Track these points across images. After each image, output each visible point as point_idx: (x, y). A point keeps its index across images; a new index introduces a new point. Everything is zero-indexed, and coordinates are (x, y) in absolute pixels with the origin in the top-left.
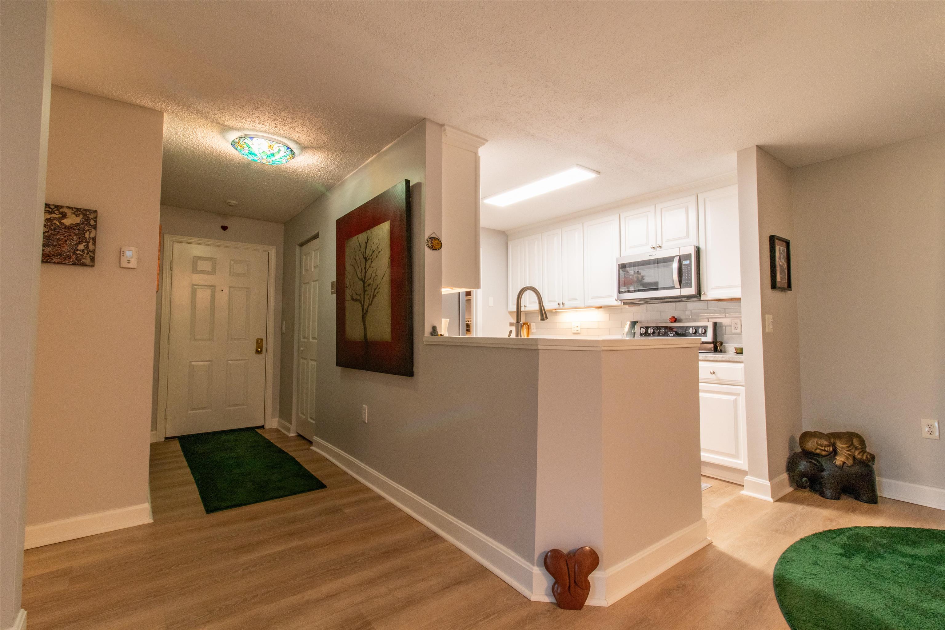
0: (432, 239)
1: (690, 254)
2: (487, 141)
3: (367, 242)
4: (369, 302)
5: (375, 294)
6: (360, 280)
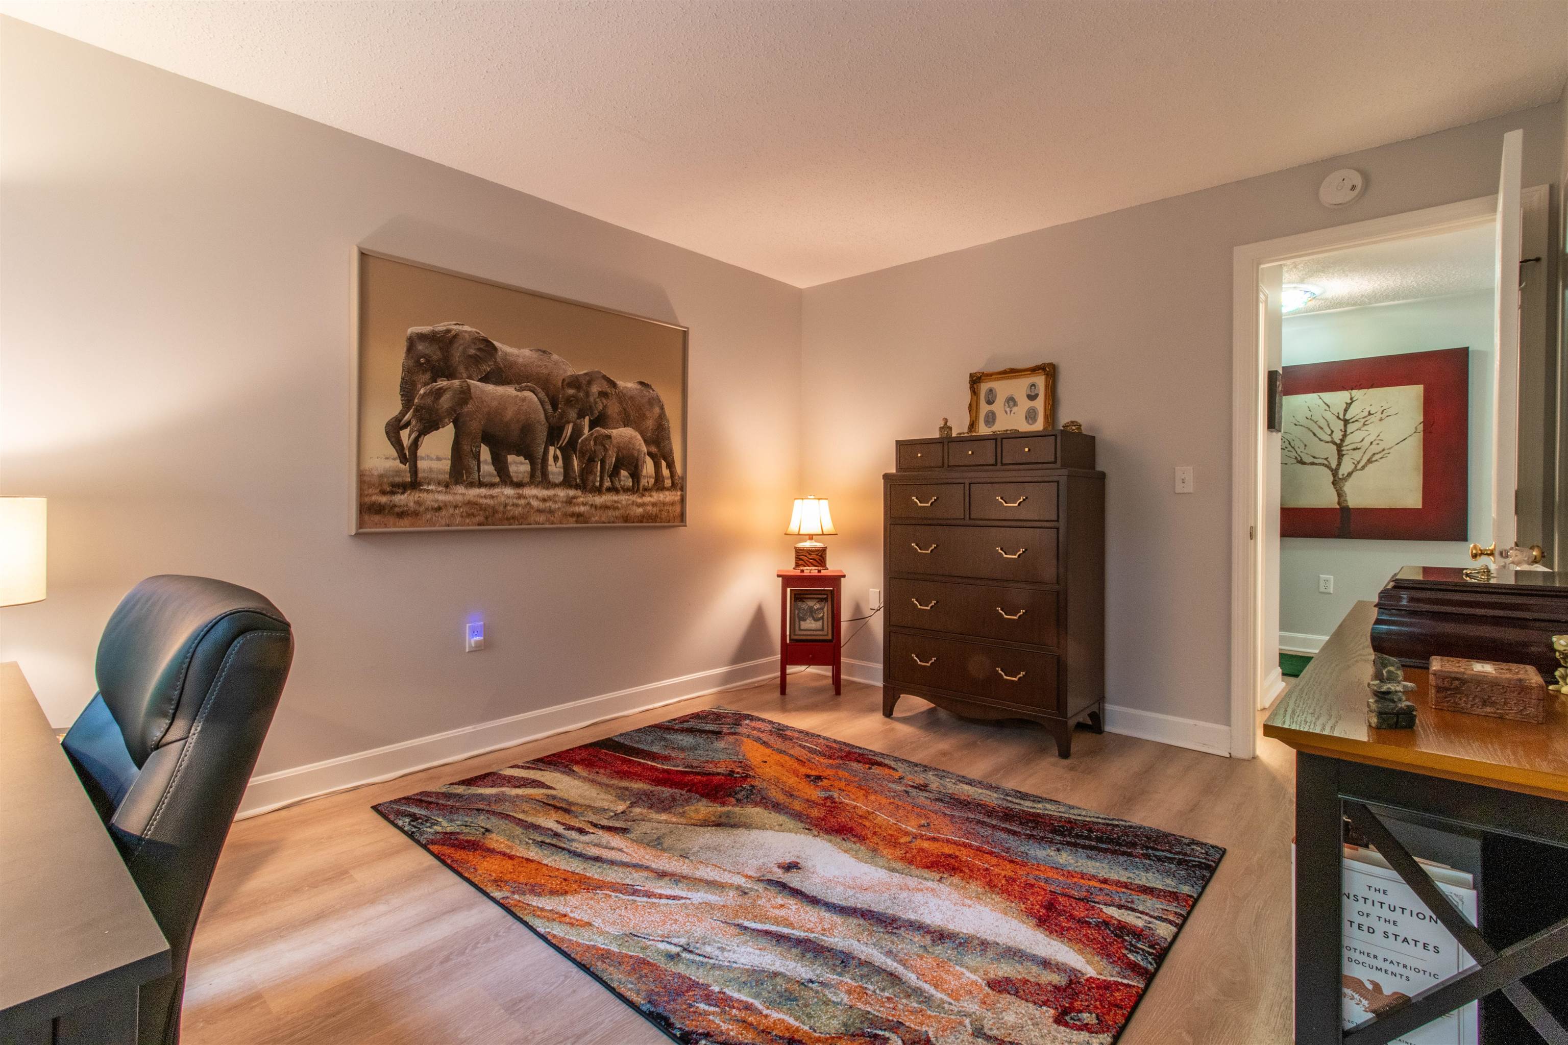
3: (1351, 403)
4: (1356, 467)
5: (1374, 459)
6: (1328, 442)
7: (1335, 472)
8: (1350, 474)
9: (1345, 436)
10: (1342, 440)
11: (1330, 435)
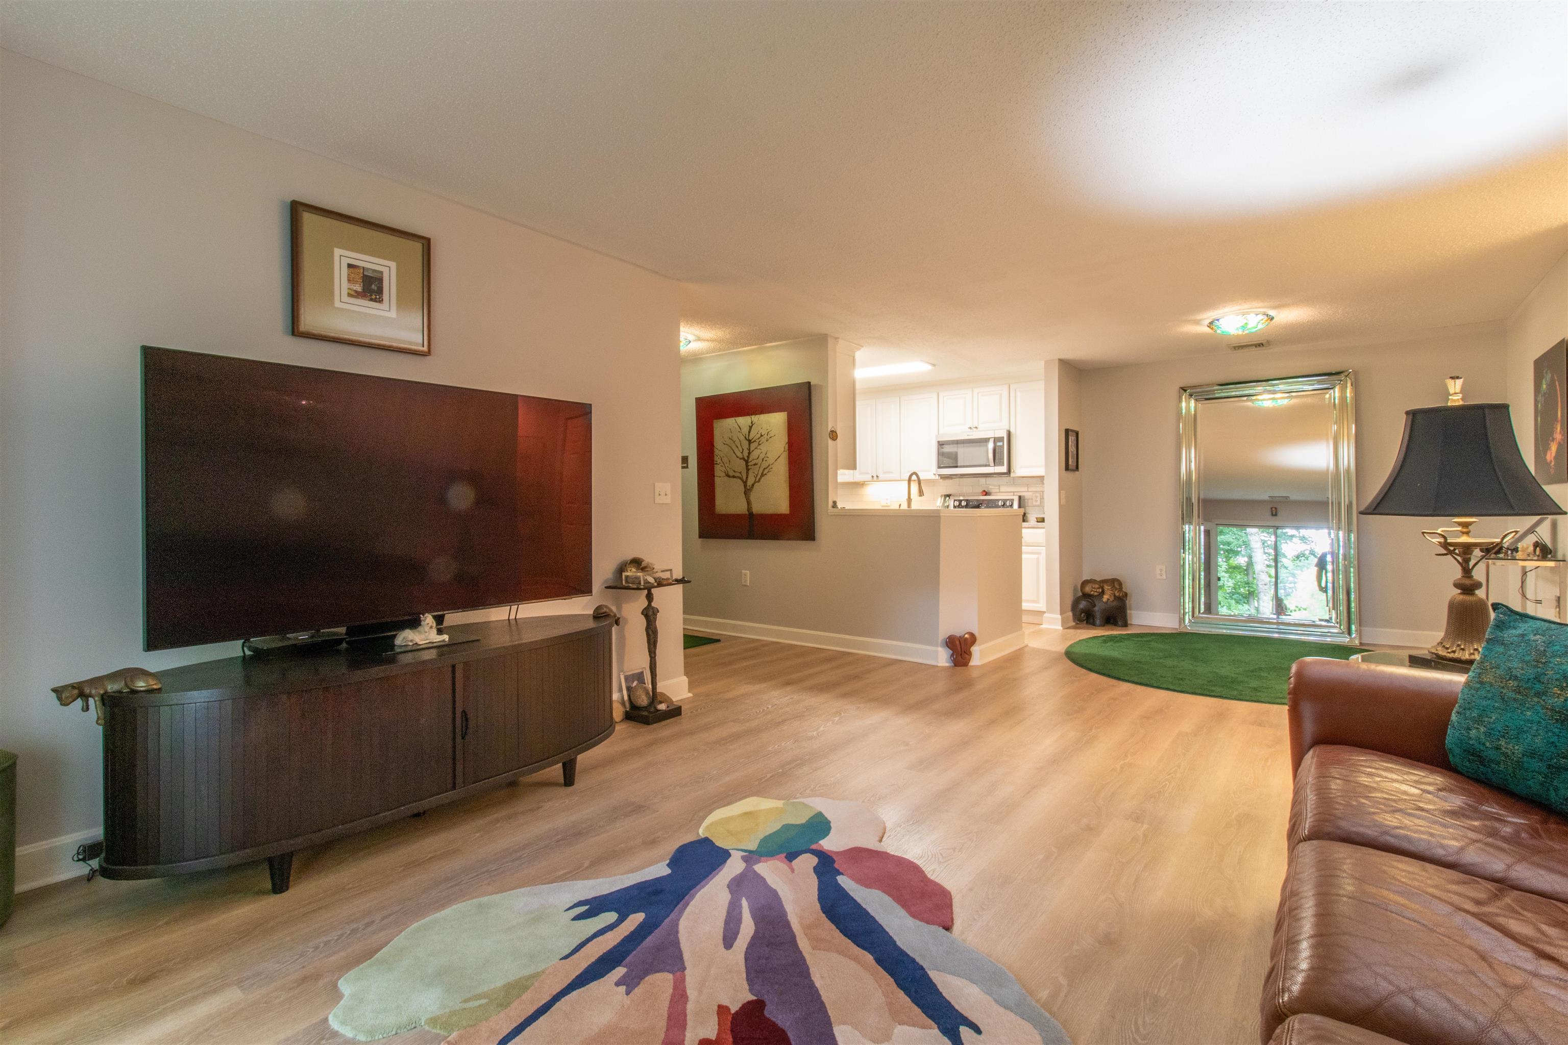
0: (832, 431)
1: (1003, 437)
2: (862, 346)
3: (752, 426)
4: (756, 479)
5: (764, 473)
6: (740, 459)
7: (745, 483)
8: (753, 485)
9: (749, 453)
10: (748, 457)
11: (742, 453)
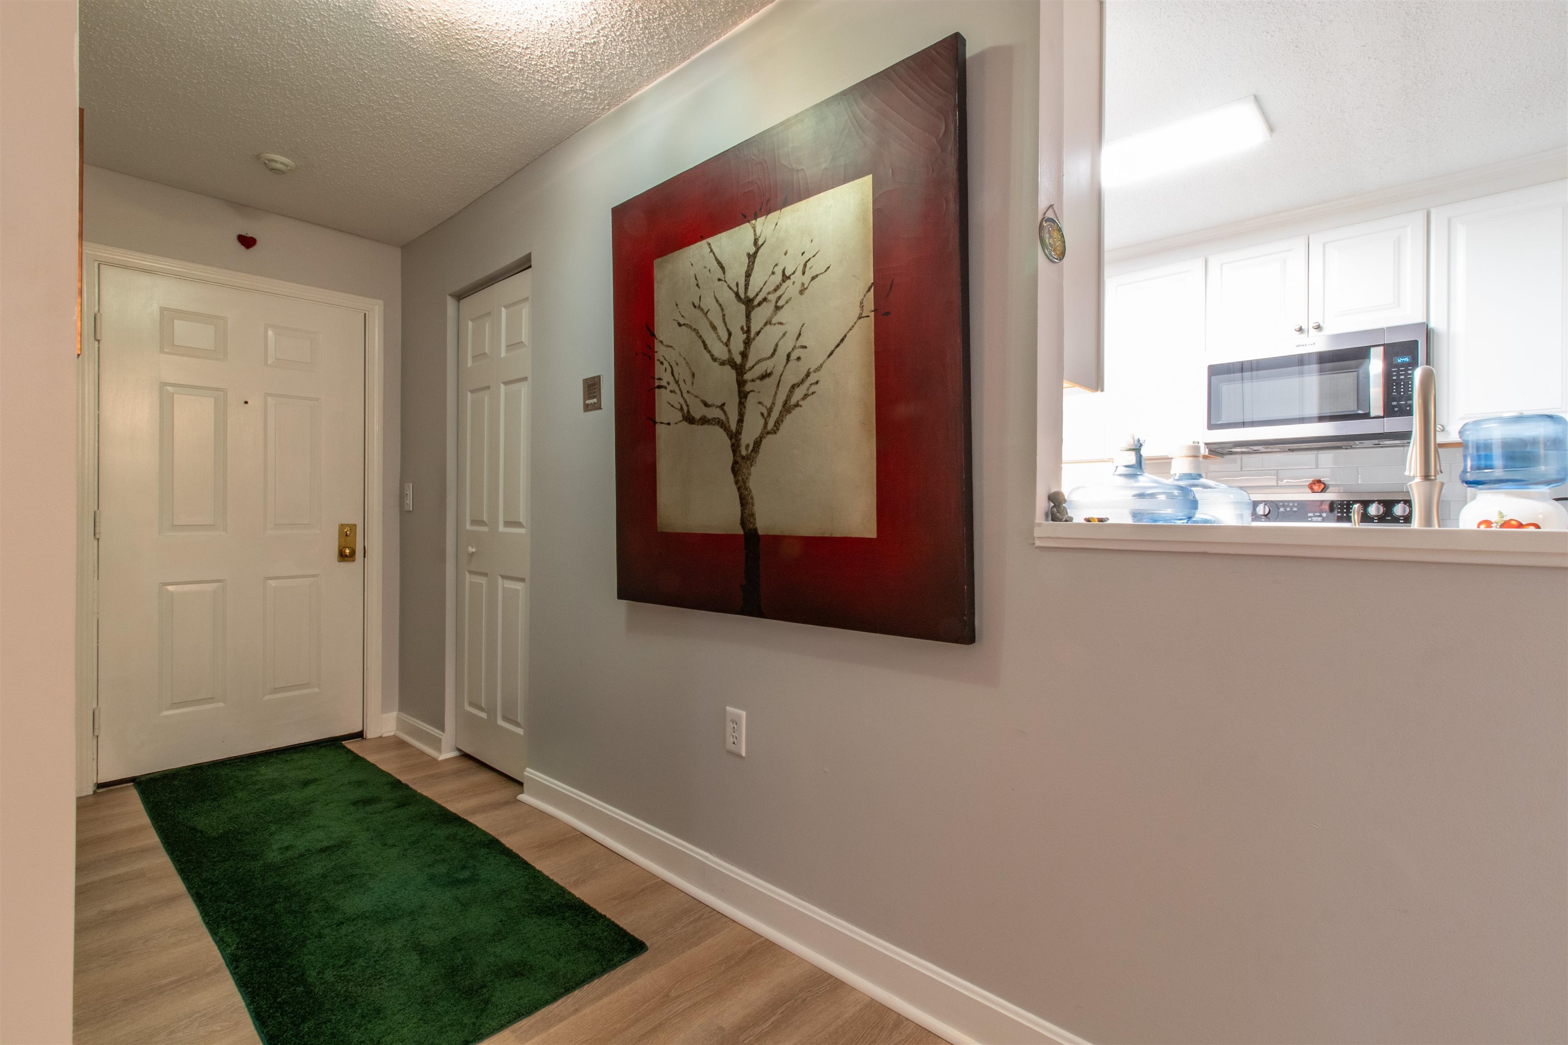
0: (1048, 222)
1: (1416, 342)
3: (756, 253)
4: (766, 424)
5: (793, 401)
6: (723, 363)
7: (735, 437)
8: (757, 444)
9: (748, 342)
11: (727, 344)
